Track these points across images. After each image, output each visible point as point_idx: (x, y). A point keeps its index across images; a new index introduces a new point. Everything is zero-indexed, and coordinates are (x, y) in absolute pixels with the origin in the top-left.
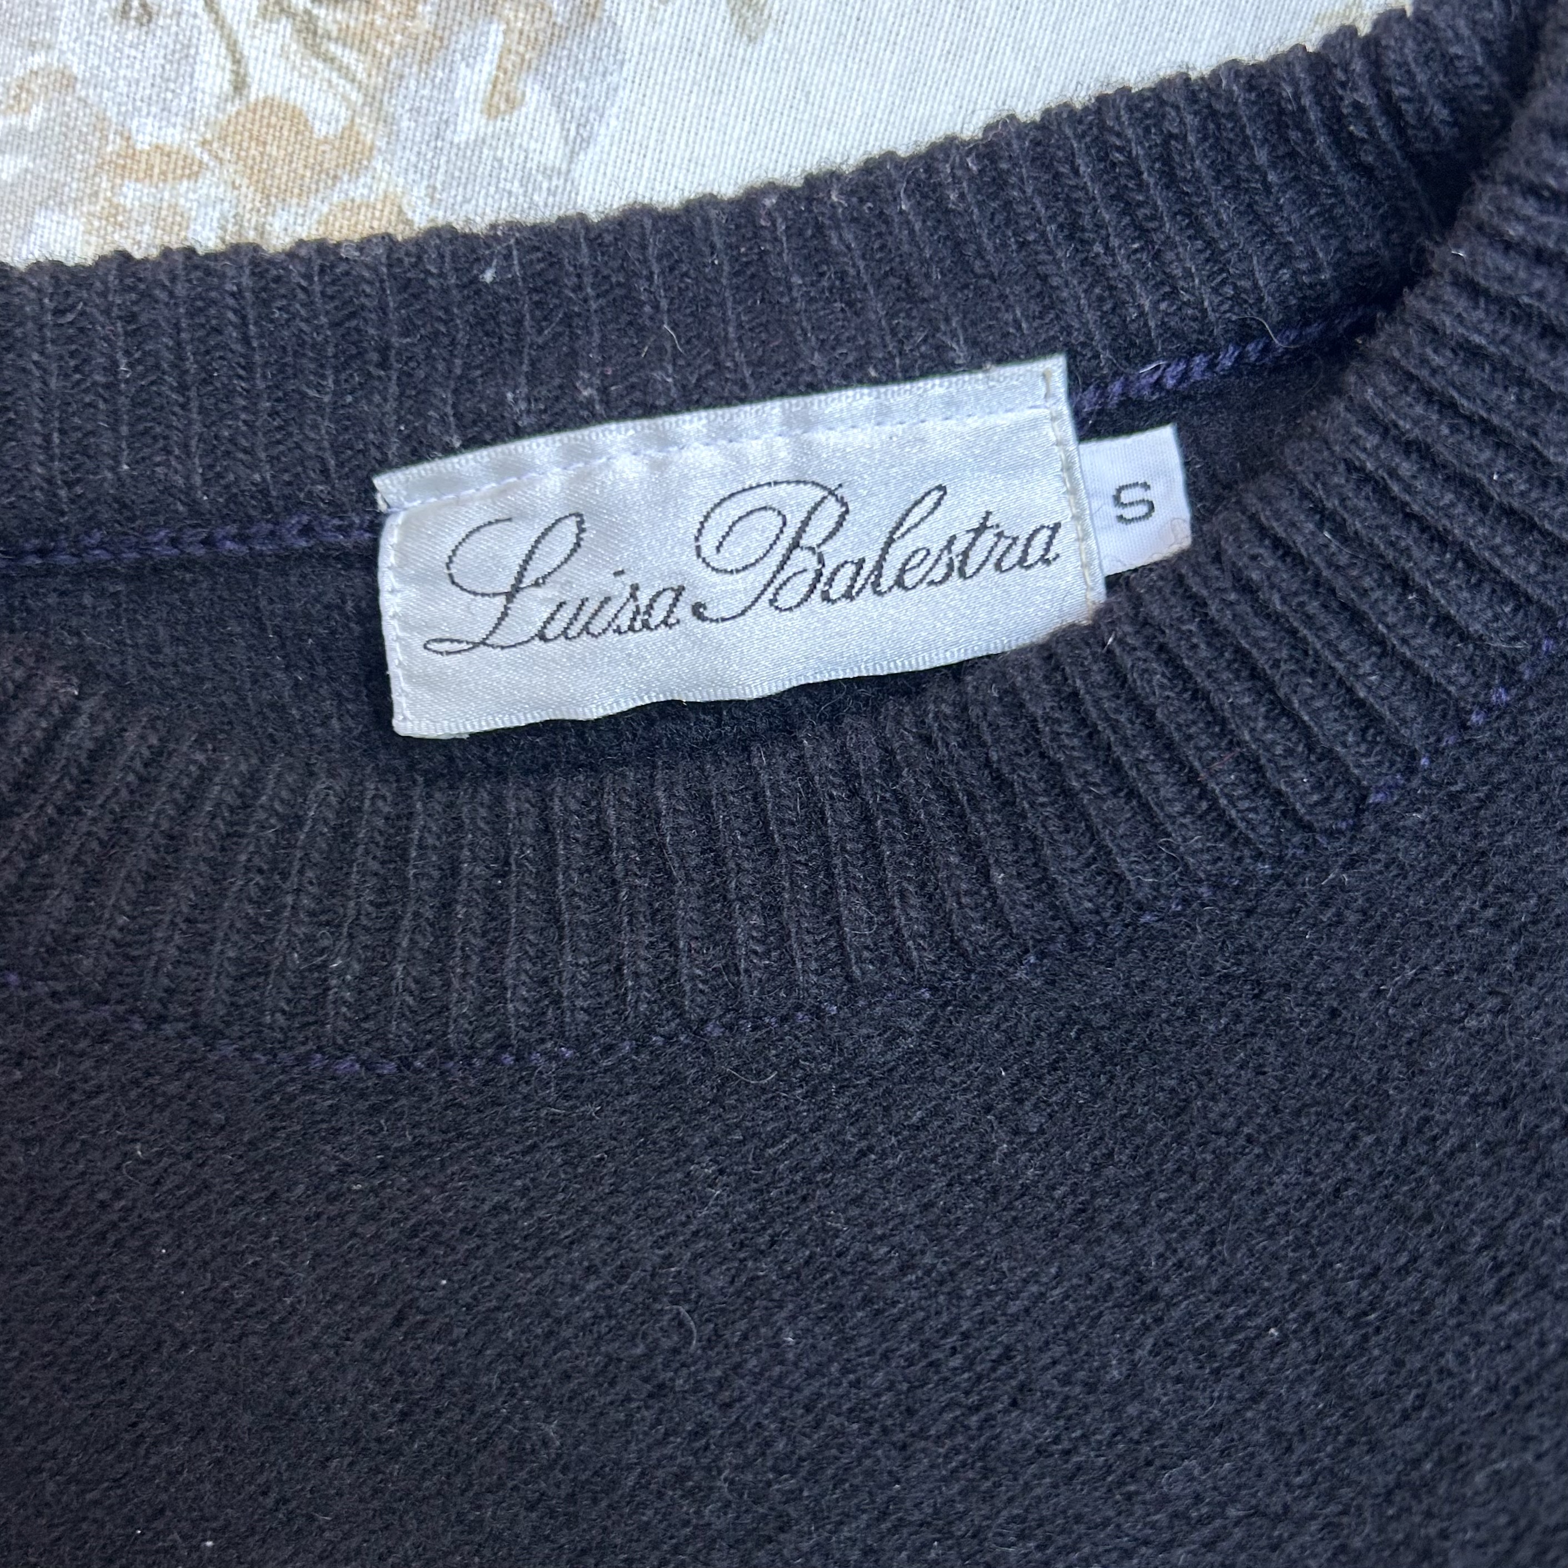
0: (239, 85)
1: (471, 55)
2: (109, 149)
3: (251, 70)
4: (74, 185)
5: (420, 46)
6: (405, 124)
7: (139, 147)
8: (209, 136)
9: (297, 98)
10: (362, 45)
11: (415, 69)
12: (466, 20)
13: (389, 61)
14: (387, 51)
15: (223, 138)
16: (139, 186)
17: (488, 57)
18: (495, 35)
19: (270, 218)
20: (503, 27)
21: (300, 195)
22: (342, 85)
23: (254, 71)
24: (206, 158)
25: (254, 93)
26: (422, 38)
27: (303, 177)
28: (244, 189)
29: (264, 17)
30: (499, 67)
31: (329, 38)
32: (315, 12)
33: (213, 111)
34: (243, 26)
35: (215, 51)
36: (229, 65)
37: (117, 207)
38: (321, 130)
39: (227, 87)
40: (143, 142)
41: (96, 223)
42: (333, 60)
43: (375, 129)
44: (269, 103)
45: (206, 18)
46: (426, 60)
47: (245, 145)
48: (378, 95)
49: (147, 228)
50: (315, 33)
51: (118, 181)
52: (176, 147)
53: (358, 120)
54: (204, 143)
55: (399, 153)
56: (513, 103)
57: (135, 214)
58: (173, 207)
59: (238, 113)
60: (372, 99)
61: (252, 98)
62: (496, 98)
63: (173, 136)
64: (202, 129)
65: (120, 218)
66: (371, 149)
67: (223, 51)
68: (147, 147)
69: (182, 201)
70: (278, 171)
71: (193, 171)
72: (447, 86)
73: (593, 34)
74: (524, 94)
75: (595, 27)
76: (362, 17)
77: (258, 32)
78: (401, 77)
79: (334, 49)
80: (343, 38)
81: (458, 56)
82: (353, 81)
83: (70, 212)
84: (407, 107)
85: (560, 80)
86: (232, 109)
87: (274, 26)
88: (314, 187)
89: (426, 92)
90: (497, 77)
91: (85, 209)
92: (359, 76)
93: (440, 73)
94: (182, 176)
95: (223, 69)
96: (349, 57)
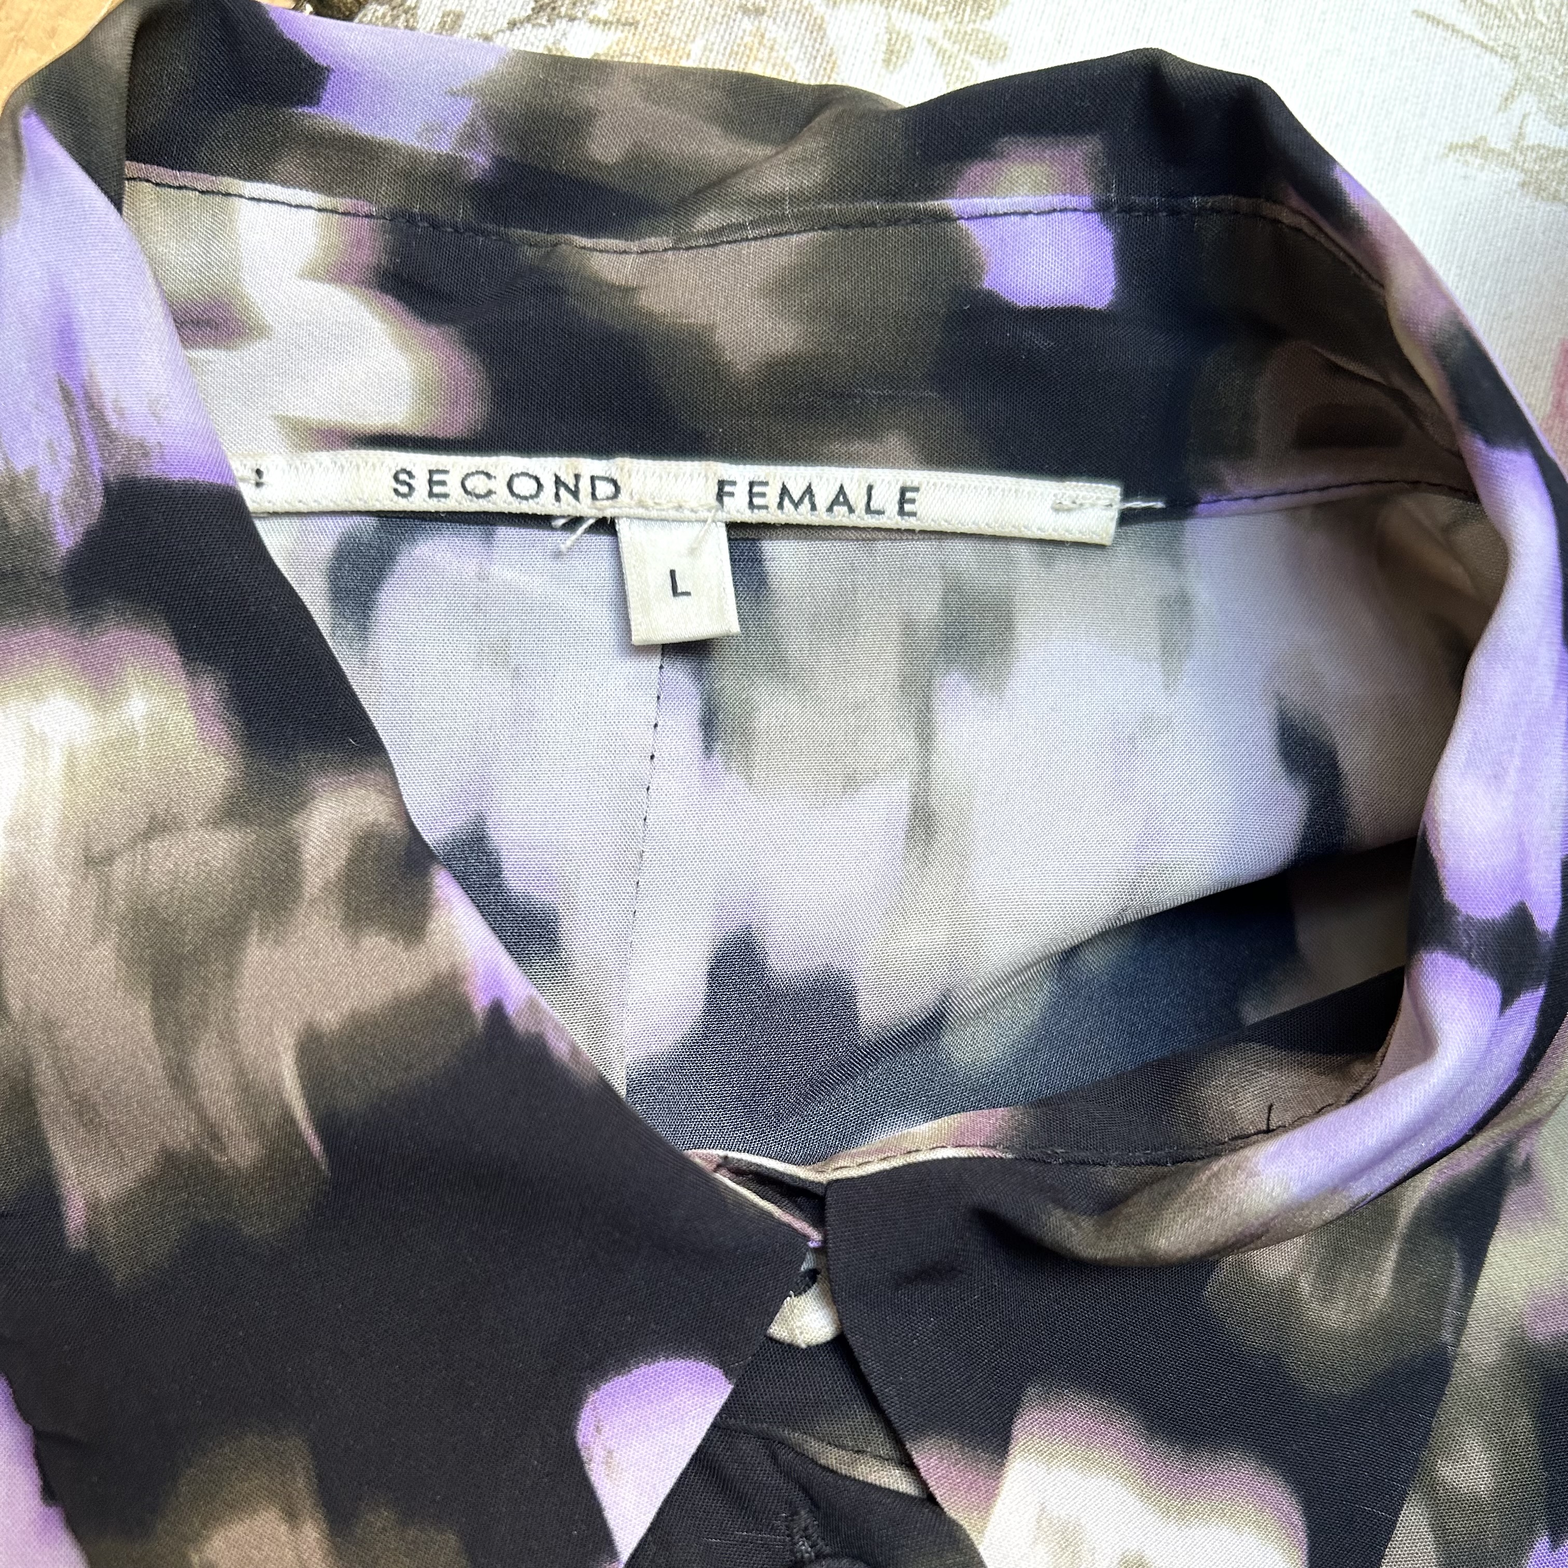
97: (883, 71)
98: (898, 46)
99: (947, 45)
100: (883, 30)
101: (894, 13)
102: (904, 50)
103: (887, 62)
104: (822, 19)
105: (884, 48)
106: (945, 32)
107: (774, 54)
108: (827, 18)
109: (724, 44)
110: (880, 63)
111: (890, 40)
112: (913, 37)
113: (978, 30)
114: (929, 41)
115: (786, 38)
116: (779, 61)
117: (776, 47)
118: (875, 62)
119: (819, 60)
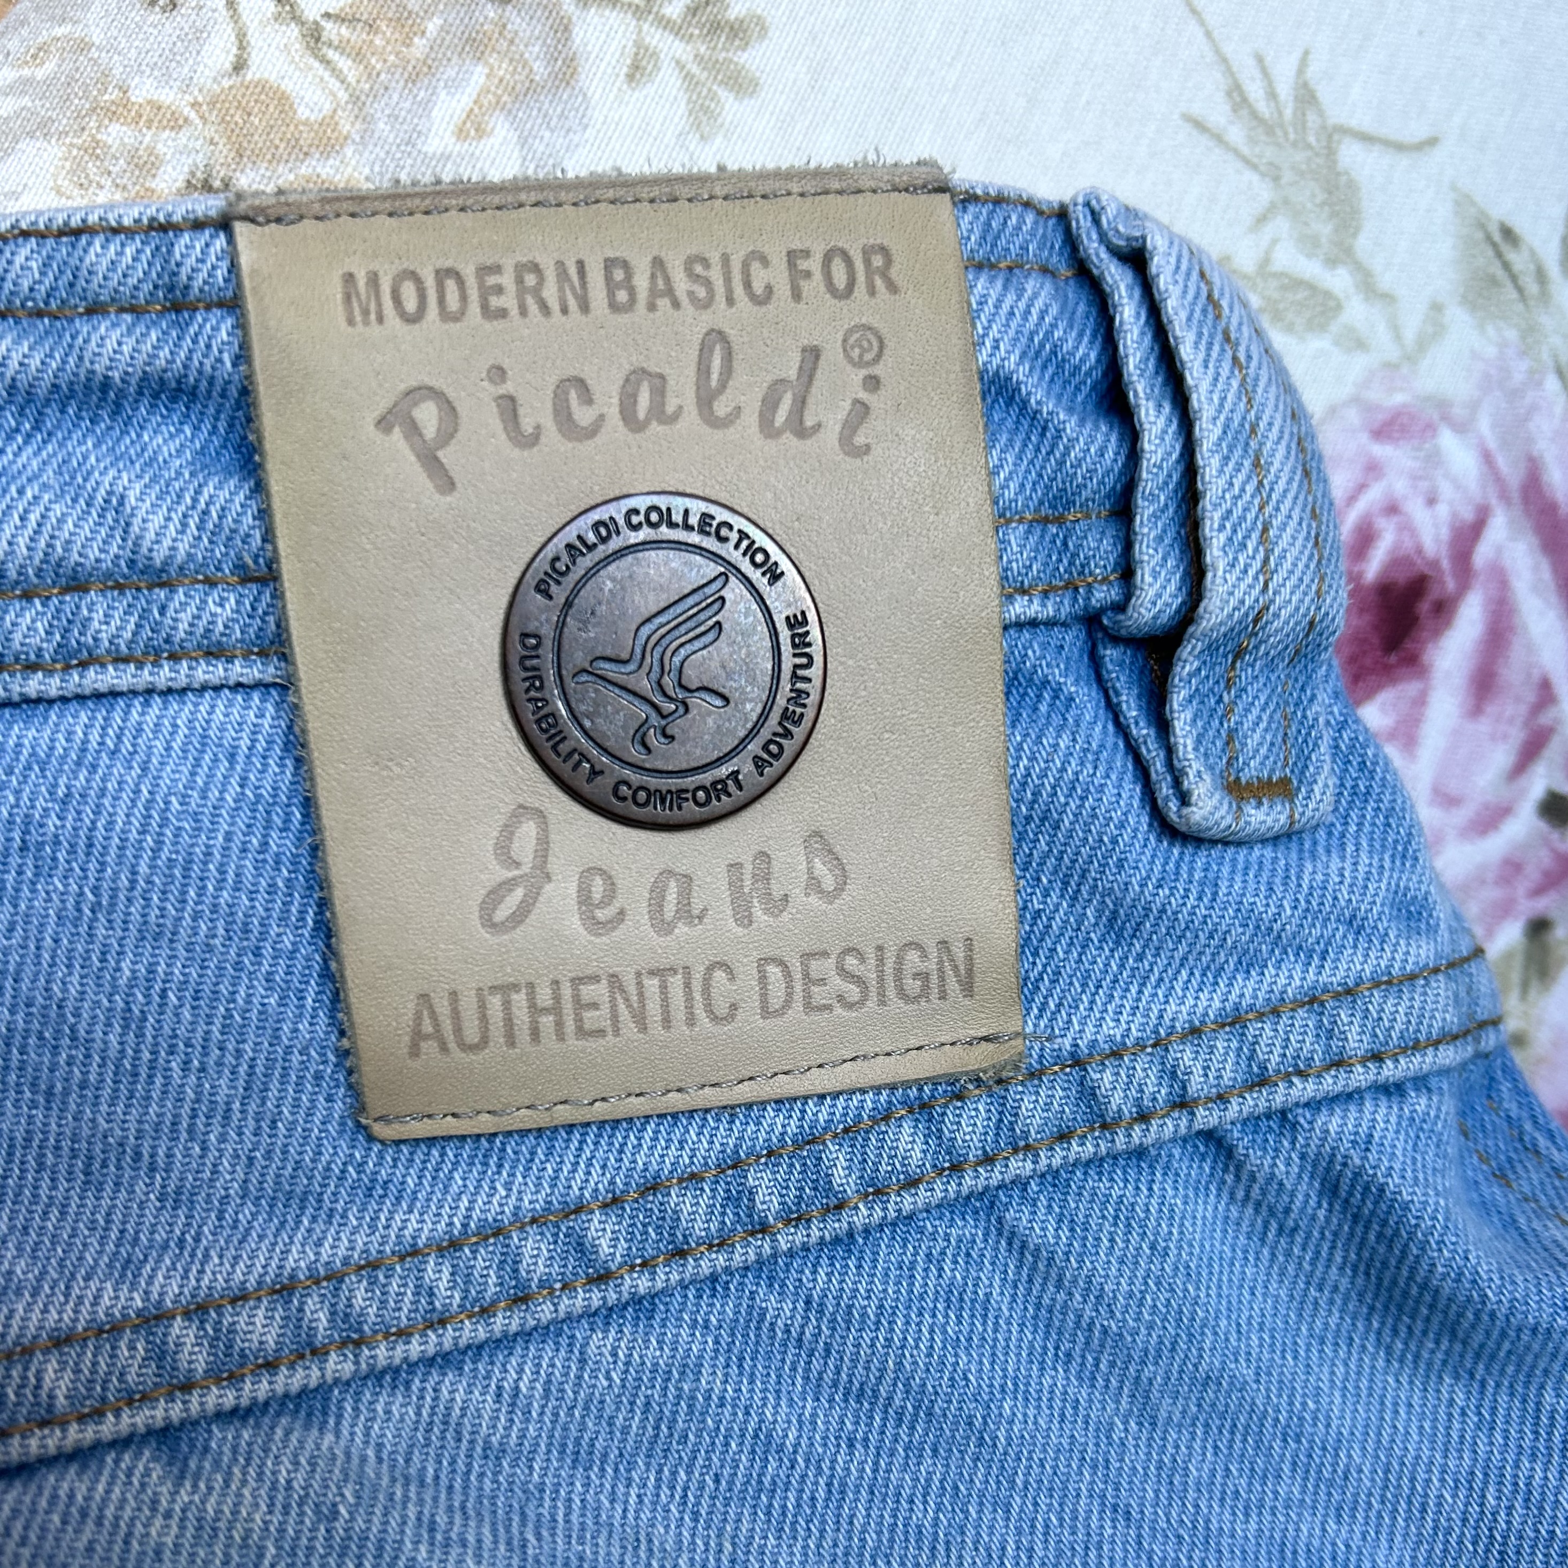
0: (239, 66)
1: (453, 86)
2: (106, 97)
3: (253, 55)
4: (64, 121)
5: (410, 68)
6: (381, 125)
7: (133, 99)
8: (200, 99)
9: (287, 86)
10: (358, 56)
11: (402, 83)
12: (455, 57)
13: (378, 75)
14: (378, 66)
15: (212, 104)
16: (124, 128)
17: (468, 90)
18: (479, 74)
19: (238, 174)
20: (487, 71)
21: (270, 162)
22: (334, 84)
23: (255, 59)
24: (193, 115)
25: (250, 75)
26: (413, 62)
27: (277, 147)
28: (220, 146)
29: (276, 20)
30: (475, 102)
31: (330, 45)
32: (323, 23)
33: (210, 81)
34: (256, 22)
35: (225, 36)
36: (234, 50)
37: (97, 142)
38: (303, 113)
39: (228, 66)
40: (138, 96)
41: (75, 152)
42: (328, 62)
43: (353, 124)
44: (262, 86)
45: (224, 12)
46: (413, 79)
47: (232, 111)
48: (363, 98)
49: (122, 161)
50: (318, 40)
51: (106, 122)
52: (168, 102)
53: (340, 112)
54: (193, 105)
55: (371, 147)
56: (481, 132)
57: (113, 150)
58: (151, 151)
59: (231, 88)
60: (355, 99)
61: (249, 77)
62: (468, 124)
63: (167, 96)
64: (196, 93)
65: (98, 151)
66: (346, 138)
67: (233, 38)
68: (140, 100)
69: (160, 146)
70: (256, 137)
71: (176, 123)
72: (427, 106)
73: (565, 97)
74: (493, 129)
75: (569, 90)
76: (364, 36)
77: (268, 29)
78: (386, 88)
79: (331, 54)
80: (339, 48)
81: (442, 84)
82: (343, 82)
83: (53, 141)
84: (387, 112)
85: (528, 126)
86: (226, 83)
87: (284, 28)
88: (285, 157)
89: (407, 105)
90: (472, 110)
91: (68, 141)
92: (349, 79)
93: (422, 93)
94: (165, 128)
95: (228, 52)
96: (344, 64)
97: (625, 87)
98: (644, 63)
99: (695, 69)
100: (631, 43)
101: (646, 27)
102: (650, 67)
103: (630, 77)
104: (570, 19)
105: (629, 62)
106: (696, 56)
107: (513, 48)
108: (574, 19)
109: (462, 28)
110: (622, 77)
111: (636, 54)
112: (662, 56)
113: (731, 61)
114: (678, 62)
115: (528, 33)
116: (517, 57)
117: (517, 41)
118: (618, 75)
119: (560, 62)
